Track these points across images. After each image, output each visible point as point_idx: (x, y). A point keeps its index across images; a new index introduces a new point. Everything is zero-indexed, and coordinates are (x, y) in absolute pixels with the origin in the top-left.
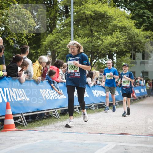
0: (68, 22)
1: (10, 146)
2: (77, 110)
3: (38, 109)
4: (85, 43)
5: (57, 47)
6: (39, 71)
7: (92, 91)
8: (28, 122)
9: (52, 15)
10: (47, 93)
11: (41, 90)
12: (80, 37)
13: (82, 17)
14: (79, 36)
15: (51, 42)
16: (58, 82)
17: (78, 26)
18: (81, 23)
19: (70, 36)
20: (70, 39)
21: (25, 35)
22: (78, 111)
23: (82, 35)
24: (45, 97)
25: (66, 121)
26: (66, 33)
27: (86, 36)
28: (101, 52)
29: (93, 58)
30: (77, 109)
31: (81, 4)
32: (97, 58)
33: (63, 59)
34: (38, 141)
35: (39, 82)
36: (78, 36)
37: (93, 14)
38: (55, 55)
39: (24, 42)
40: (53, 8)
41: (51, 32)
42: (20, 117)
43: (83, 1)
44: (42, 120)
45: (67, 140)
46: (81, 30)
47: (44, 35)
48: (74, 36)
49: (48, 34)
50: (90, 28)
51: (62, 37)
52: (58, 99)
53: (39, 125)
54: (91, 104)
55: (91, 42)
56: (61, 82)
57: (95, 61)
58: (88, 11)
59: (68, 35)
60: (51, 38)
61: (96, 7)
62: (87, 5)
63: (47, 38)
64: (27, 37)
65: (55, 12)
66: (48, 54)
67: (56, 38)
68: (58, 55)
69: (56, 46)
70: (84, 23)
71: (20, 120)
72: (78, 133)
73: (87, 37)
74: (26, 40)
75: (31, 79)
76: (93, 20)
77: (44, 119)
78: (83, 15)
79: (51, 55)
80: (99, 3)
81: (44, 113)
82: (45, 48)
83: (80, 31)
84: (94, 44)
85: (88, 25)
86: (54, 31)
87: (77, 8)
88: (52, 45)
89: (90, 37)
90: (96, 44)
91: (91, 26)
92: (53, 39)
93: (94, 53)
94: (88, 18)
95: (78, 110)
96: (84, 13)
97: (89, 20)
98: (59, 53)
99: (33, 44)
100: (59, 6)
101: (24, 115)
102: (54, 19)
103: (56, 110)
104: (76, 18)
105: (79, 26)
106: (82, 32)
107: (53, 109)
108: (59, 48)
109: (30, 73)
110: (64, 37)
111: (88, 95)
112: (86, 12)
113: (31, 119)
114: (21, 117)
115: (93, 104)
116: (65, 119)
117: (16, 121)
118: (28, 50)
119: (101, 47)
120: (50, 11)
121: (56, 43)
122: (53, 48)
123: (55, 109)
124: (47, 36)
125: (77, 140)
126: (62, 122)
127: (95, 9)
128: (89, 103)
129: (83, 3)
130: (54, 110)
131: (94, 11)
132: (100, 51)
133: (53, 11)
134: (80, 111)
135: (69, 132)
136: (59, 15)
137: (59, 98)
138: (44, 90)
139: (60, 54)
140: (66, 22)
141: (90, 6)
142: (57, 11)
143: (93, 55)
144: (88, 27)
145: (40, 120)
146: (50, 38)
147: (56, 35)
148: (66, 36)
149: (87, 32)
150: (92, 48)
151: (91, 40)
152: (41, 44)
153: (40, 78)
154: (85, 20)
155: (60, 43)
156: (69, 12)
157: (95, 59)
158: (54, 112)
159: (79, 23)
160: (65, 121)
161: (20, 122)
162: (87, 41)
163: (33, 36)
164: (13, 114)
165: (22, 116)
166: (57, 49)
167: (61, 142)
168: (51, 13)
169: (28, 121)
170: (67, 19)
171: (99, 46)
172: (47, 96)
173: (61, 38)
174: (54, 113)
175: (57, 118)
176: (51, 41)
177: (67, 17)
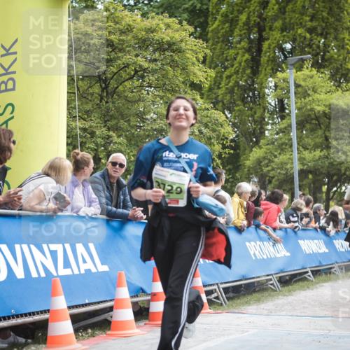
0: (286, 125)
1: (204, 341)
2: (309, 276)
3: (243, 277)
4: (317, 160)
5: (269, 168)
6: (240, 209)
7: (334, 241)
8: (228, 299)
9: (258, 115)
10: (258, 248)
11: (247, 244)
12: (308, 149)
13: (309, 115)
14: (306, 149)
15: (259, 162)
16: (275, 229)
17: (302, 132)
18: (308, 126)
19: (290, 149)
20: (291, 155)
21: (217, 153)
22: (312, 278)
23: (310, 145)
24: (254, 254)
25: (292, 295)
26: (282, 144)
27: (318, 148)
28: (345, 174)
29: (331, 184)
30: (310, 273)
31: (306, 95)
32: (339, 185)
33: (279, 187)
34: (250, 333)
35: (244, 230)
36: (303, 147)
37: (327, 111)
38: (265, 181)
39: (215, 164)
40: (260, 104)
41: (257, 143)
42: (215, 290)
43: (309, 89)
44: (251, 294)
45: (301, 329)
46: (307, 137)
47: (245, 149)
48: (298, 149)
49: (252, 147)
50: (324, 133)
51: (276, 151)
52: (276, 258)
53: (248, 303)
54: (332, 264)
55: (328, 158)
56: (280, 229)
57: (335, 189)
58: (318, 105)
59: (287, 147)
60: (258, 155)
61: (332, 99)
62: (316, 96)
63: (251, 155)
64: (220, 156)
65: (262, 110)
66: (253, 181)
67: (266, 153)
68: (270, 182)
69: (268, 166)
70: (313, 125)
71: (215, 295)
72: (316, 317)
73: (319, 150)
74: (219, 162)
75: (231, 225)
76: (328, 120)
77: (255, 291)
78: (310, 113)
79: (258, 182)
80: (338, 90)
81: (253, 283)
82: (249, 170)
83: (306, 140)
84: (332, 160)
85: (321, 128)
86: (262, 142)
87: (300, 101)
88: (259, 165)
89: (324, 148)
90: (335, 161)
91: (325, 131)
92: (262, 155)
93: (333, 175)
94: (319, 117)
95: (311, 276)
96: (312, 110)
97: (322, 121)
98: (273, 178)
99: (228, 164)
100: (268, 99)
101: (222, 286)
102: (261, 122)
103: (274, 276)
104: (300, 119)
105: (304, 132)
106: (310, 141)
107: (268, 275)
108: (273, 169)
109: (228, 215)
110: (279, 152)
111: (327, 248)
112: (316, 107)
113: (233, 293)
114: (218, 290)
115: (337, 265)
116: (290, 291)
117: (209, 297)
118: (224, 177)
119: (346, 165)
120: (254, 110)
121: (266, 161)
122: (262, 170)
123: (272, 275)
124: (251, 151)
125: (316, 329)
126: (285, 297)
127: (331, 101)
128: (330, 263)
129: (309, 92)
130: (271, 277)
131: (330, 105)
132: (343, 171)
133: (260, 108)
134: (314, 277)
135: (299, 314)
136: (269, 115)
137: (278, 255)
138: (253, 243)
139: (274, 180)
140: (282, 126)
141: (323, 96)
142: (265, 108)
143: (332, 178)
144: (320, 132)
145: (248, 294)
146: (257, 153)
147: (267, 149)
148: (282, 150)
149: (319, 140)
150: (328, 167)
151: (326, 154)
152: (240, 165)
153: (245, 223)
154: (314, 122)
155: (273, 162)
156: (286, 108)
157: (336, 185)
158: (271, 280)
159: (304, 126)
160: (290, 295)
161: (215, 298)
162: (320, 156)
163: (229, 154)
164: (205, 286)
165: (219, 288)
166: (269, 171)
167: (289, 334)
168: (255, 113)
169: (228, 295)
170: (284, 121)
171: (341, 164)
172: (257, 253)
173: (276, 153)
174: (272, 282)
175: (276, 291)
176: (259, 159)
177: (283, 118)
